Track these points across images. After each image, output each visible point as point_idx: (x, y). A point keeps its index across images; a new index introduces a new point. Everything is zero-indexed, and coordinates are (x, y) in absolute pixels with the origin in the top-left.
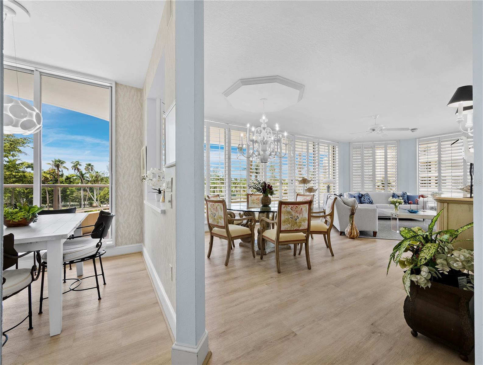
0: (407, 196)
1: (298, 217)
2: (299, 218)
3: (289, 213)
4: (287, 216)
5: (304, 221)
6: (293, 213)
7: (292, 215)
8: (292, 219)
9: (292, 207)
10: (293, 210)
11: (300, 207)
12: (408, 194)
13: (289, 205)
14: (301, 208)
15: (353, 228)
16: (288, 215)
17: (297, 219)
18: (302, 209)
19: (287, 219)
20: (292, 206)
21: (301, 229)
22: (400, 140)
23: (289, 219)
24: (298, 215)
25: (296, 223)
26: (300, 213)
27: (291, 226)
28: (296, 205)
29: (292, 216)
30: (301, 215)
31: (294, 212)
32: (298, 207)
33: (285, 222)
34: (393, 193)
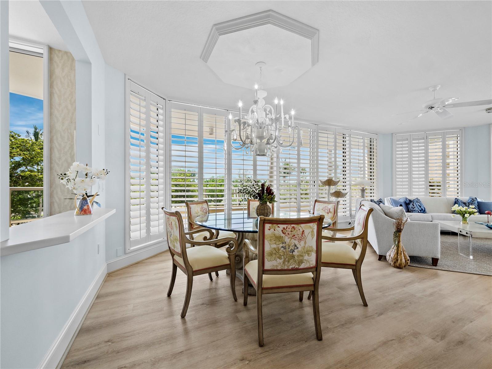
0: (478, 202)
1: (296, 246)
2: (298, 248)
3: (279, 239)
4: (275, 243)
5: (308, 254)
6: (287, 240)
7: (285, 243)
8: (284, 250)
9: (284, 228)
10: (287, 234)
11: (300, 228)
12: (479, 200)
13: (279, 225)
14: (301, 230)
15: (399, 252)
16: (277, 243)
17: (295, 251)
18: (303, 231)
19: (275, 249)
20: (285, 226)
21: (302, 266)
22: (464, 128)
23: (279, 250)
24: (296, 242)
25: (293, 257)
26: (300, 240)
27: (284, 262)
28: (293, 225)
29: (284, 245)
30: (302, 243)
31: (289, 238)
32: (296, 229)
33: (271, 254)
34: (456, 199)
